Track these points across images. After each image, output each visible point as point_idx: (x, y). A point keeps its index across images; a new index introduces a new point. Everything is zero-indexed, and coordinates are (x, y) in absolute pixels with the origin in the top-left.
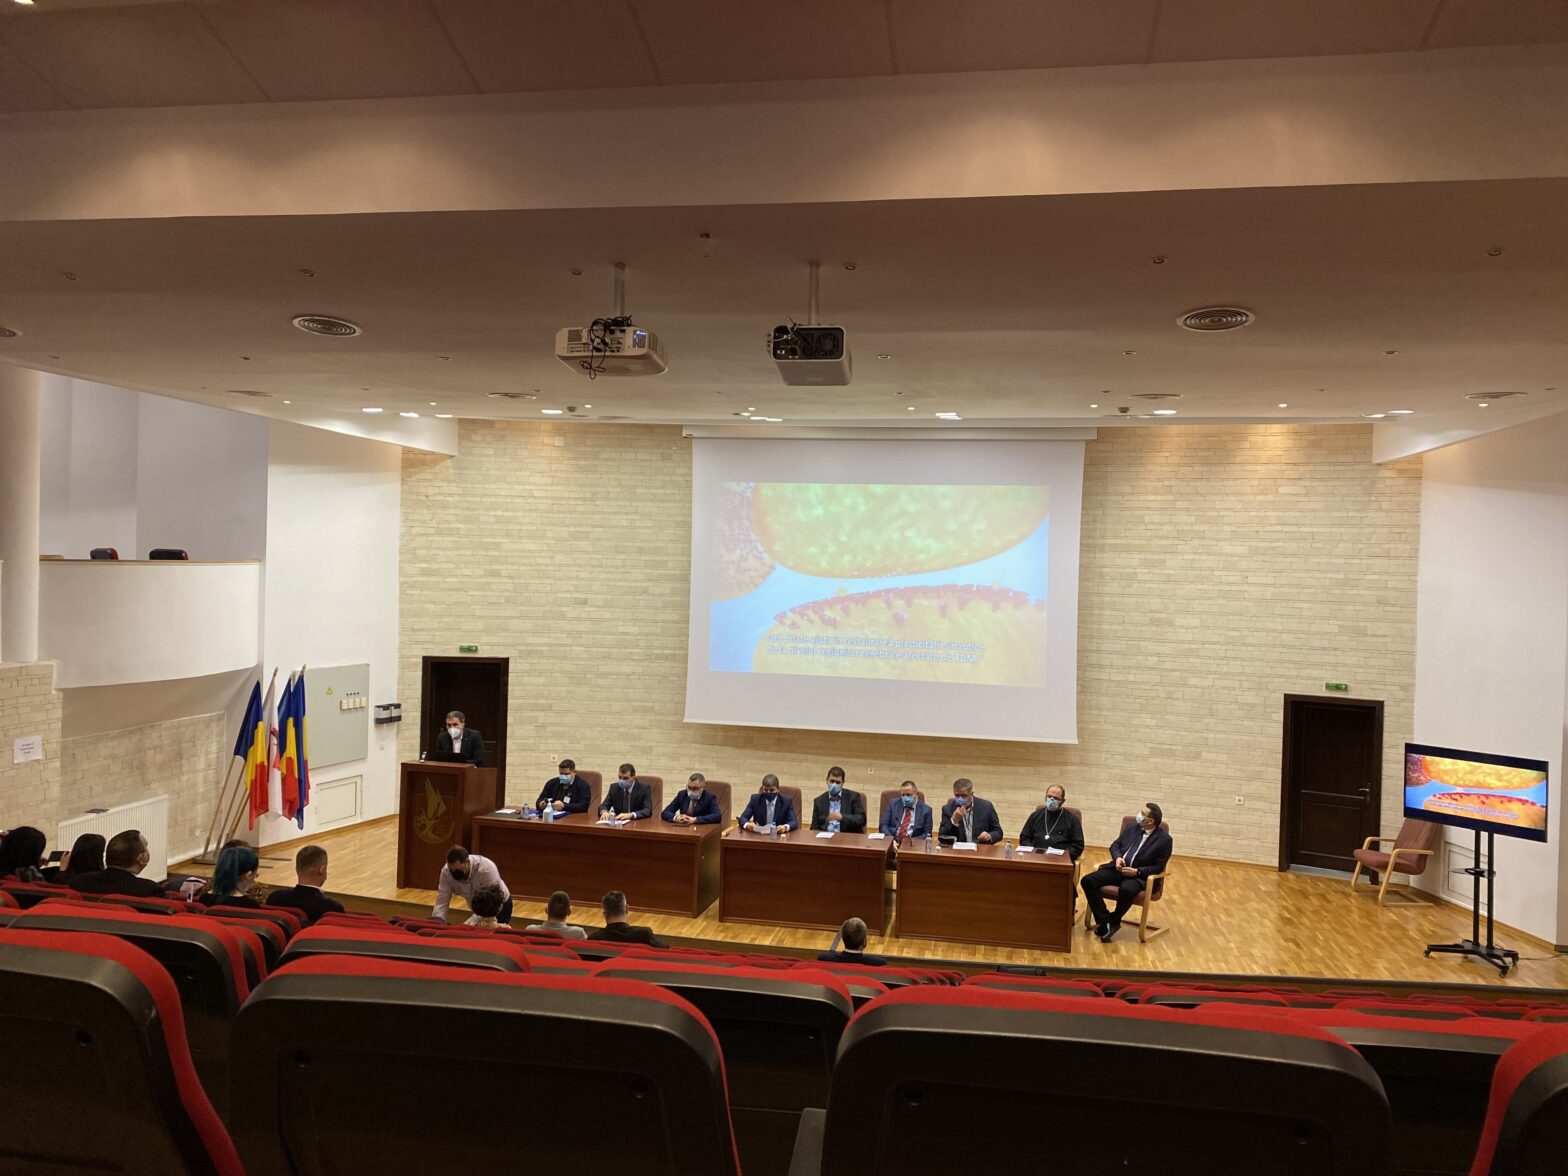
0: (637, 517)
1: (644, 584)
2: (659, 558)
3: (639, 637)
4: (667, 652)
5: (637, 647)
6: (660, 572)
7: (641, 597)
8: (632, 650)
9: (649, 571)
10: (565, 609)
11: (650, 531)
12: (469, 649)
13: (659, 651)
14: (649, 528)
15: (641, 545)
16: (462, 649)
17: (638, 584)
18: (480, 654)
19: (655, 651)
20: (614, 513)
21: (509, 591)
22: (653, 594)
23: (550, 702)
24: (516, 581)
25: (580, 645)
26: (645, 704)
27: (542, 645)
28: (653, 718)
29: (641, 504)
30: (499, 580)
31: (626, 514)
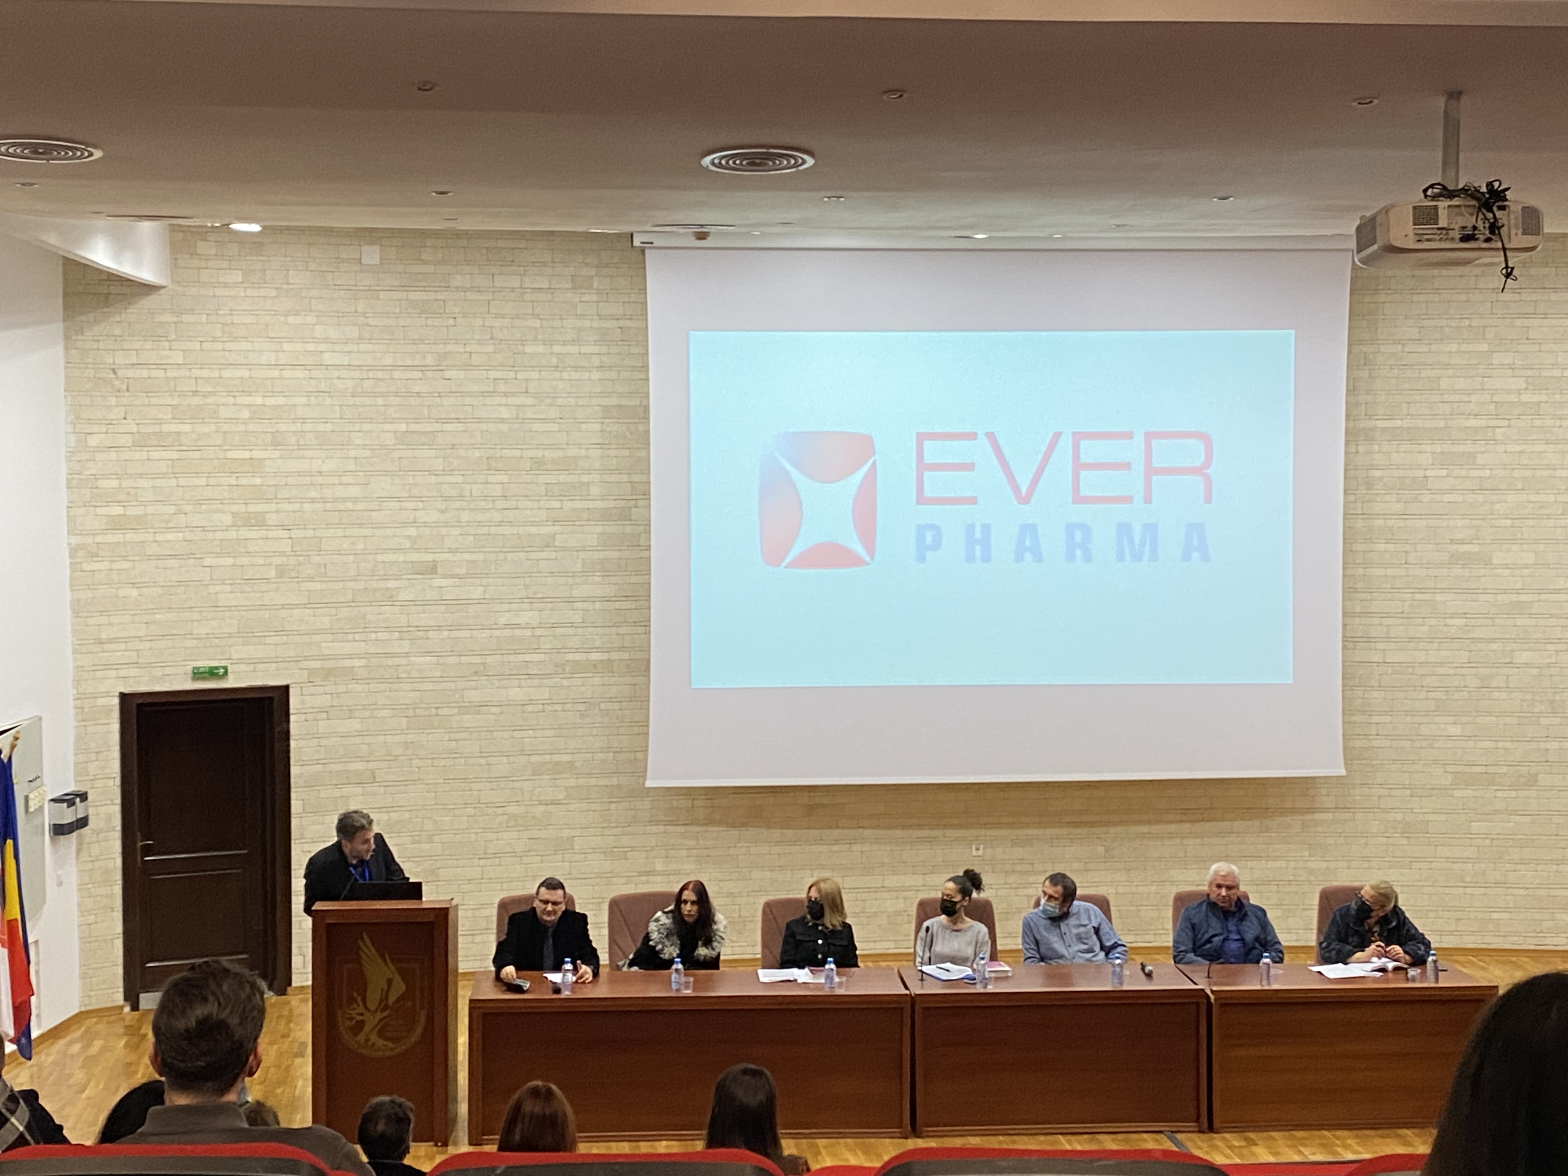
0: (529, 401)
1: (545, 530)
2: (572, 479)
3: (539, 632)
4: (595, 656)
5: (536, 650)
6: (578, 504)
7: (540, 555)
8: (528, 658)
9: (556, 504)
10: (391, 584)
11: (555, 427)
12: (212, 673)
13: (578, 657)
14: (553, 421)
15: (539, 454)
16: (197, 674)
17: (533, 530)
18: (230, 683)
19: (570, 657)
20: (482, 394)
21: (283, 554)
22: (563, 549)
23: (371, 765)
24: (297, 534)
25: (429, 653)
26: (556, 758)
27: (351, 657)
28: (572, 782)
29: (535, 375)
30: (263, 533)
31: (506, 394)
